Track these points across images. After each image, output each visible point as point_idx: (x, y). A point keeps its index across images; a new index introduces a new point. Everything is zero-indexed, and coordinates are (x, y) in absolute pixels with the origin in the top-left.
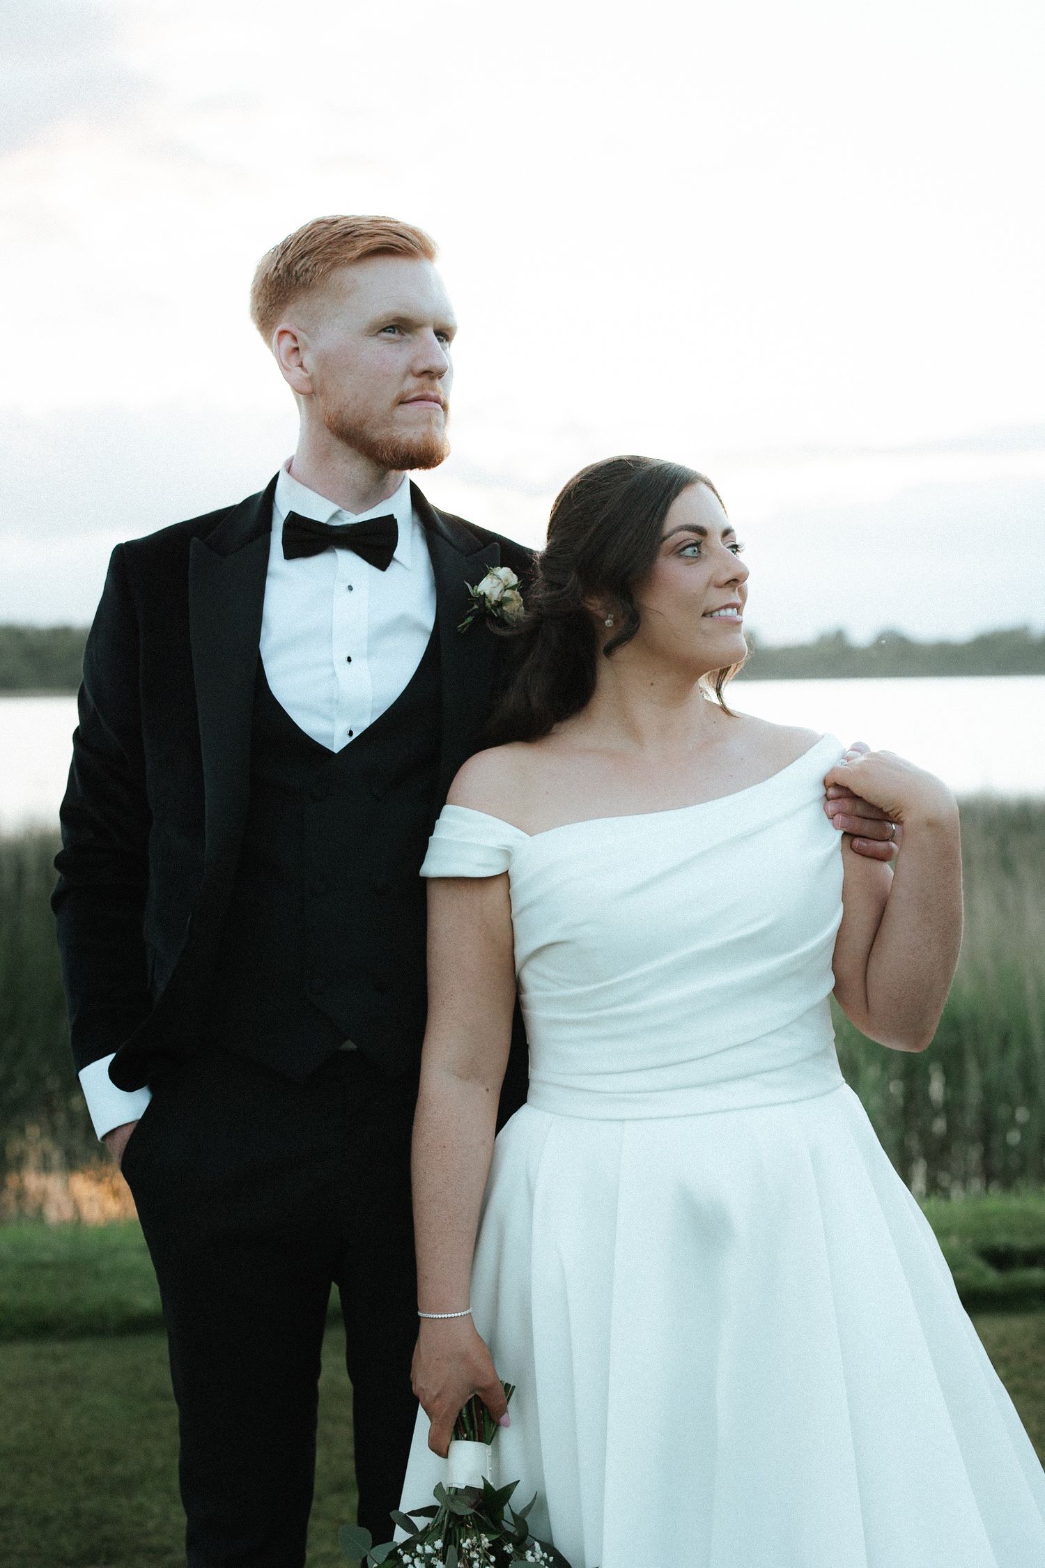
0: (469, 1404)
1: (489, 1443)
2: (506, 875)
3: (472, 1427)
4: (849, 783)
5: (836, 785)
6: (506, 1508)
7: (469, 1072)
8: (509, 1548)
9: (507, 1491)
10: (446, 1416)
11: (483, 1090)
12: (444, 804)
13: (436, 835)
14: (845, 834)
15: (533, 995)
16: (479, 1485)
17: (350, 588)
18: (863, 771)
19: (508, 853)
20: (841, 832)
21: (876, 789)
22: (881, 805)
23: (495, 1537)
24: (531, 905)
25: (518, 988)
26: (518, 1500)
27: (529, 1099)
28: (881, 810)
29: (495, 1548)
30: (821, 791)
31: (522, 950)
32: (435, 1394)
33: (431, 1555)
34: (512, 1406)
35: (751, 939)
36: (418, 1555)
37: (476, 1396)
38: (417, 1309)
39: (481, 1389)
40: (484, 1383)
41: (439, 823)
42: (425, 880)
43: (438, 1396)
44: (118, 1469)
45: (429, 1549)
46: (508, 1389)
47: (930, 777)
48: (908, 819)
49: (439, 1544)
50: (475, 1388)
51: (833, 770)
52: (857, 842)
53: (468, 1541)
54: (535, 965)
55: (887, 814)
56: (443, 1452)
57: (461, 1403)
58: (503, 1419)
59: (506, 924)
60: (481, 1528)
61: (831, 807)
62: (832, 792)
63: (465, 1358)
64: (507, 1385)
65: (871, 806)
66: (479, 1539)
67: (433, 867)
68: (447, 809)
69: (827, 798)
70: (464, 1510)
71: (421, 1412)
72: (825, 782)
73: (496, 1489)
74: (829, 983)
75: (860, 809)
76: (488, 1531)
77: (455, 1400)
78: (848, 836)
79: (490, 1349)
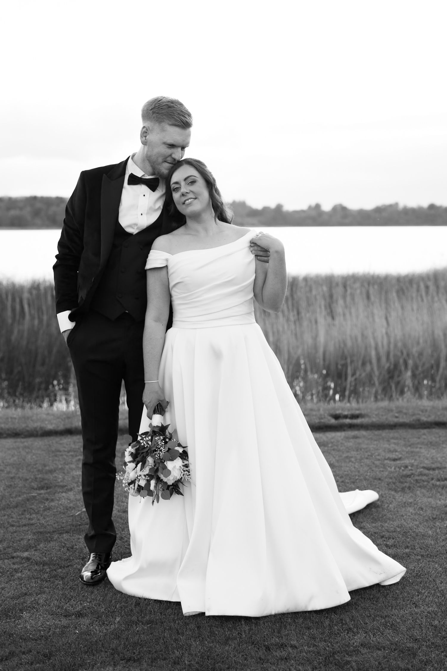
0: (157, 405)
1: (163, 416)
2: (167, 266)
3: (158, 411)
4: (256, 242)
5: (253, 243)
6: (167, 430)
7: (157, 320)
8: (167, 440)
9: (167, 427)
10: (151, 407)
11: (162, 325)
12: (150, 250)
13: (148, 258)
14: (256, 255)
15: (174, 298)
16: (160, 425)
17: (144, 195)
18: (260, 239)
19: (167, 260)
20: (254, 255)
21: (263, 243)
22: (264, 248)
23: (164, 437)
24: (172, 273)
25: (171, 296)
26: (170, 430)
27: (173, 325)
28: (264, 249)
29: (164, 439)
30: (249, 244)
31: (171, 285)
32: (149, 402)
33: (148, 441)
34: (168, 407)
35: (229, 282)
36: (144, 441)
37: (159, 403)
38: (144, 381)
39: (161, 401)
40: (162, 399)
41: (149, 255)
42: (146, 270)
43: (150, 402)
44: (47, 468)
45: (147, 439)
46: (168, 403)
47: (277, 239)
48: (271, 251)
49: (150, 438)
50: (159, 400)
51: (253, 239)
52: (259, 257)
53: (157, 438)
54: (175, 289)
55: (266, 250)
56: (150, 418)
57: (156, 404)
58: (166, 410)
59: (167, 280)
60: (160, 435)
61: (252, 249)
62: (252, 245)
63: (157, 392)
64: (167, 402)
65: (262, 248)
66: (160, 437)
67: (148, 267)
68: (151, 251)
69: (251, 246)
70: (156, 430)
71: (145, 407)
72: (250, 242)
73: (165, 426)
74: (252, 295)
75: (259, 249)
76: (162, 436)
77: (154, 403)
78: (256, 256)
79: (163, 390)
